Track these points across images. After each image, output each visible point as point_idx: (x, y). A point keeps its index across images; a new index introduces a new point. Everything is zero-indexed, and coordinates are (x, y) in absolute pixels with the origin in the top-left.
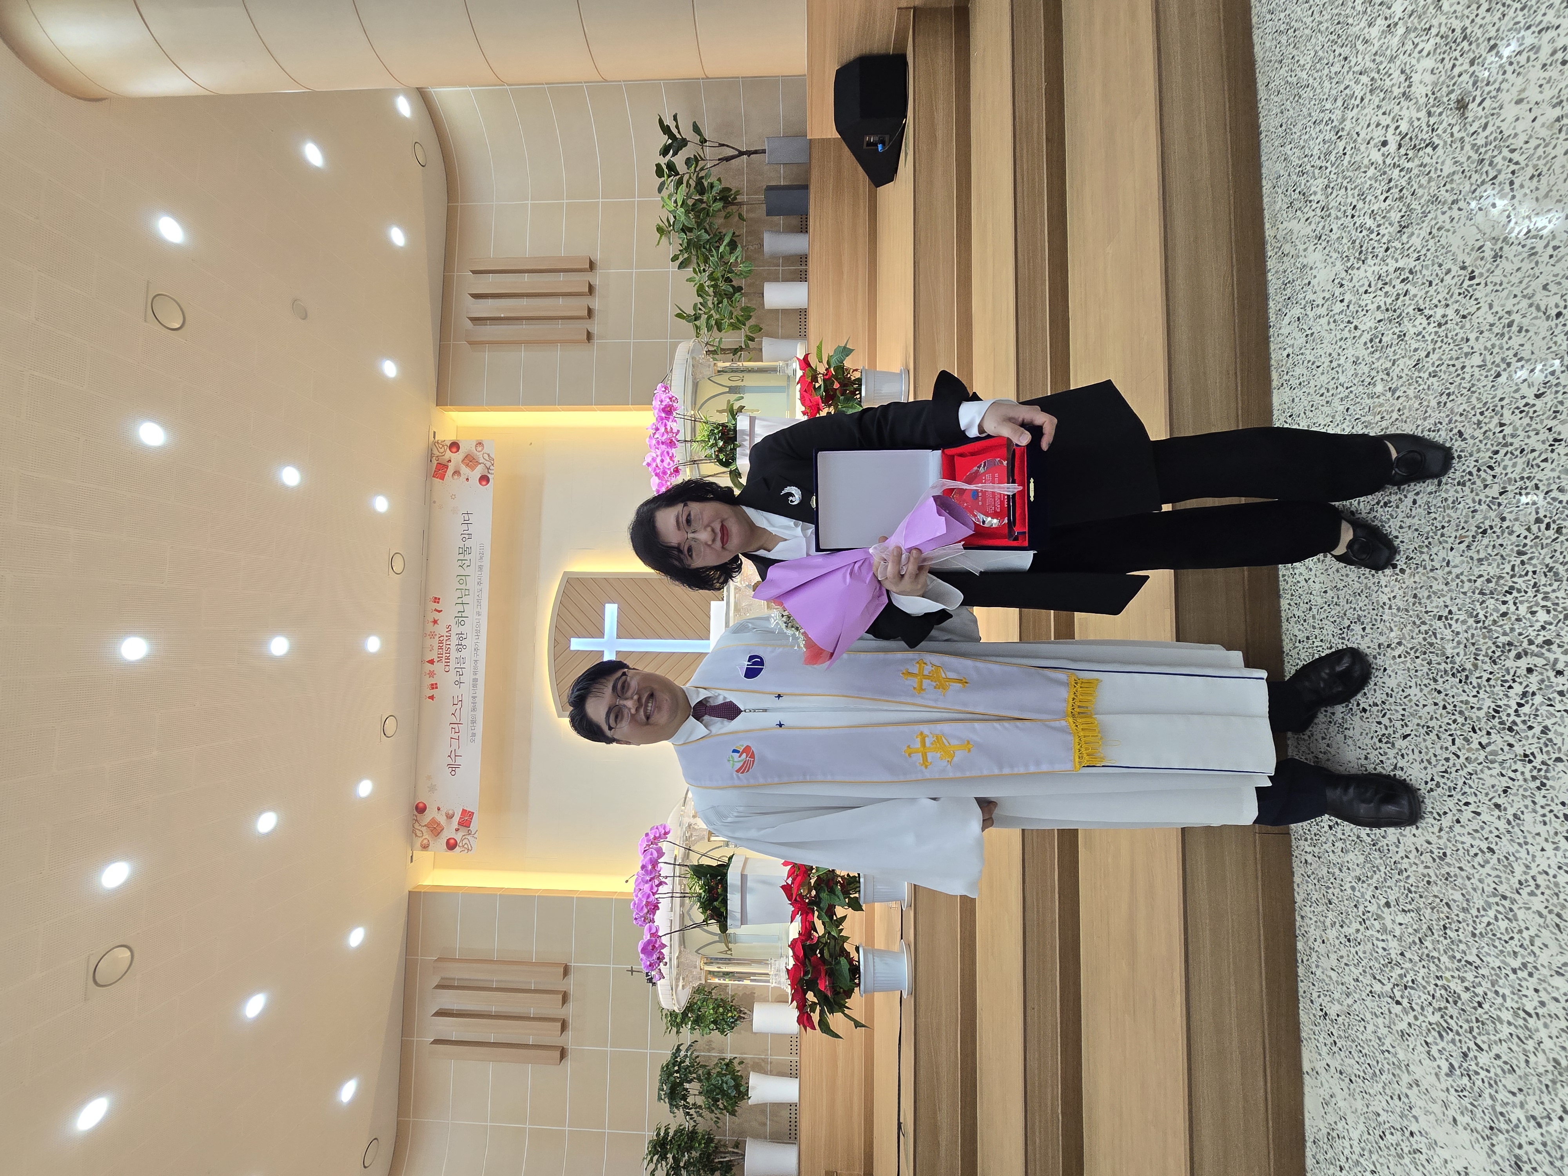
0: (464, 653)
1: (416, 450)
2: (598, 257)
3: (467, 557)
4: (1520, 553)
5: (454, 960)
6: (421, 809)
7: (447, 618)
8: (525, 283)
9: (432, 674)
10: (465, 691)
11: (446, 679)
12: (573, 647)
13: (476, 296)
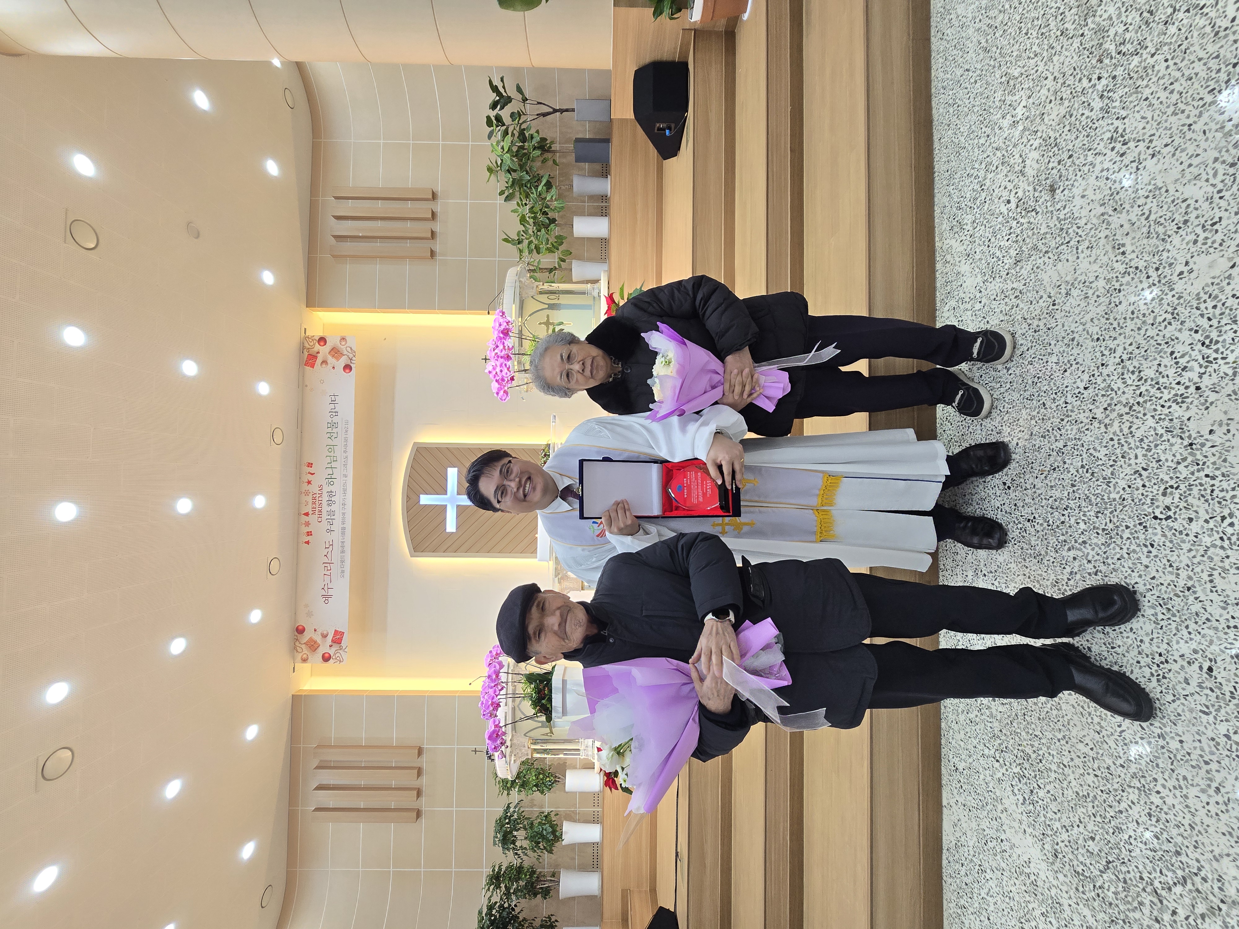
0: (333, 508)
1: (293, 343)
2: (439, 189)
3: (335, 430)
4: (1073, 485)
5: (330, 747)
6: (300, 631)
7: (319, 479)
8: (379, 208)
9: (307, 524)
10: (335, 537)
11: (319, 527)
12: (422, 502)
13: (338, 218)
